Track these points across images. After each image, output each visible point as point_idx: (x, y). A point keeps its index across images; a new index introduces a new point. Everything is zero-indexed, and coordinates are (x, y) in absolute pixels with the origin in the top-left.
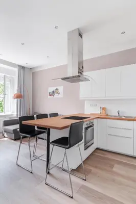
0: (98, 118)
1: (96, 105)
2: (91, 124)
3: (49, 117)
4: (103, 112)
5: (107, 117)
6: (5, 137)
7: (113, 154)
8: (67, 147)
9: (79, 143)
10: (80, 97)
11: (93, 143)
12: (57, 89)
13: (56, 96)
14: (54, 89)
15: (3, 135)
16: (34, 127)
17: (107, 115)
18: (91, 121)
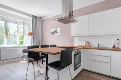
0: (84, 48)
1: (82, 40)
2: (79, 52)
3: (50, 47)
4: (87, 45)
5: (90, 47)
6: (23, 60)
7: (95, 74)
8: (59, 69)
9: (70, 66)
10: (71, 34)
11: (80, 66)
12: (56, 30)
13: (56, 34)
14: (54, 30)
15: (22, 59)
16: (39, 53)
17: (90, 46)
18: (79, 50)
